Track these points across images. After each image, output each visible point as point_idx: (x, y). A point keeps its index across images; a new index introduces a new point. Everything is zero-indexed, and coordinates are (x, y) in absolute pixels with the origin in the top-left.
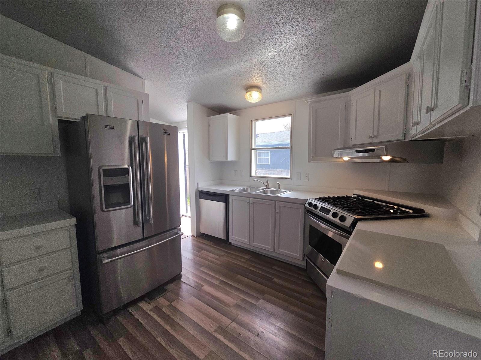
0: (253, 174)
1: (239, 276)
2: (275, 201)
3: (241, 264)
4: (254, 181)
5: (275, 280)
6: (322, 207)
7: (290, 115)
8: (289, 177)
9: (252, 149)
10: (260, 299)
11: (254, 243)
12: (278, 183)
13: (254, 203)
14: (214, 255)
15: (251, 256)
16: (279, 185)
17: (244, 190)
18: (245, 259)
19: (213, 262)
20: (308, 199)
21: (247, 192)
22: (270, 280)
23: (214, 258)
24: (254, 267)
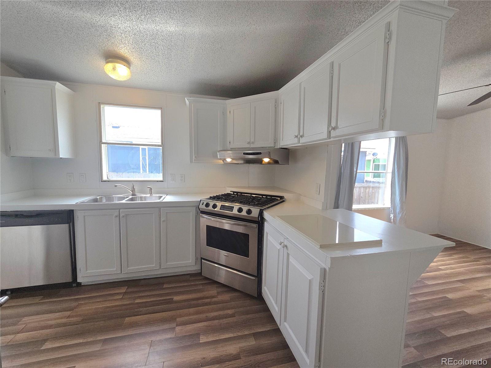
0: (105, 178)
1: (127, 319)
2: (159, 208)
3: (117, 303)
4: (116, 186)
5: (176, 298)
6: (222, 205)
7: (161, 108)
8: (162, 180)
9: (101, 142)
10: (174, 328)
11: (128, 269)
12: (149, 187)
13: (126, 215)
14: (58, 314)
15: (127, 287)
16: (151, 189)
17: (96, 200)
18: (121, 293)
19: (64, 325)
20: (201, 200)
21: (100, 202)
22: (171, 301)
23: (62, 318)
24: (140, 297)
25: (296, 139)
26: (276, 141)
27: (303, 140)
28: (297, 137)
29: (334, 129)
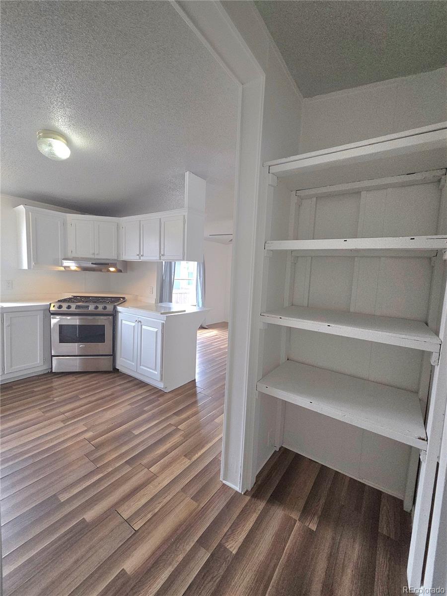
2: (2, 314)
6: (76, 306)
20: (51, 304)
25: (138, 257)
26: (118, 255)
27: (142, 259)
28: (138, 255)
29: (163, 255)
